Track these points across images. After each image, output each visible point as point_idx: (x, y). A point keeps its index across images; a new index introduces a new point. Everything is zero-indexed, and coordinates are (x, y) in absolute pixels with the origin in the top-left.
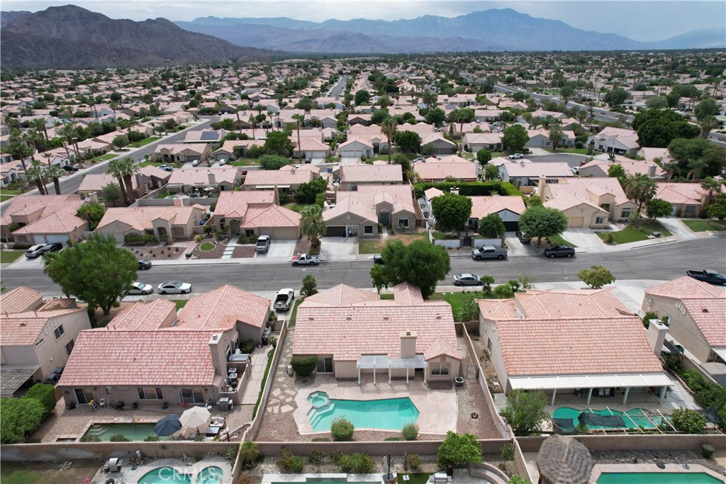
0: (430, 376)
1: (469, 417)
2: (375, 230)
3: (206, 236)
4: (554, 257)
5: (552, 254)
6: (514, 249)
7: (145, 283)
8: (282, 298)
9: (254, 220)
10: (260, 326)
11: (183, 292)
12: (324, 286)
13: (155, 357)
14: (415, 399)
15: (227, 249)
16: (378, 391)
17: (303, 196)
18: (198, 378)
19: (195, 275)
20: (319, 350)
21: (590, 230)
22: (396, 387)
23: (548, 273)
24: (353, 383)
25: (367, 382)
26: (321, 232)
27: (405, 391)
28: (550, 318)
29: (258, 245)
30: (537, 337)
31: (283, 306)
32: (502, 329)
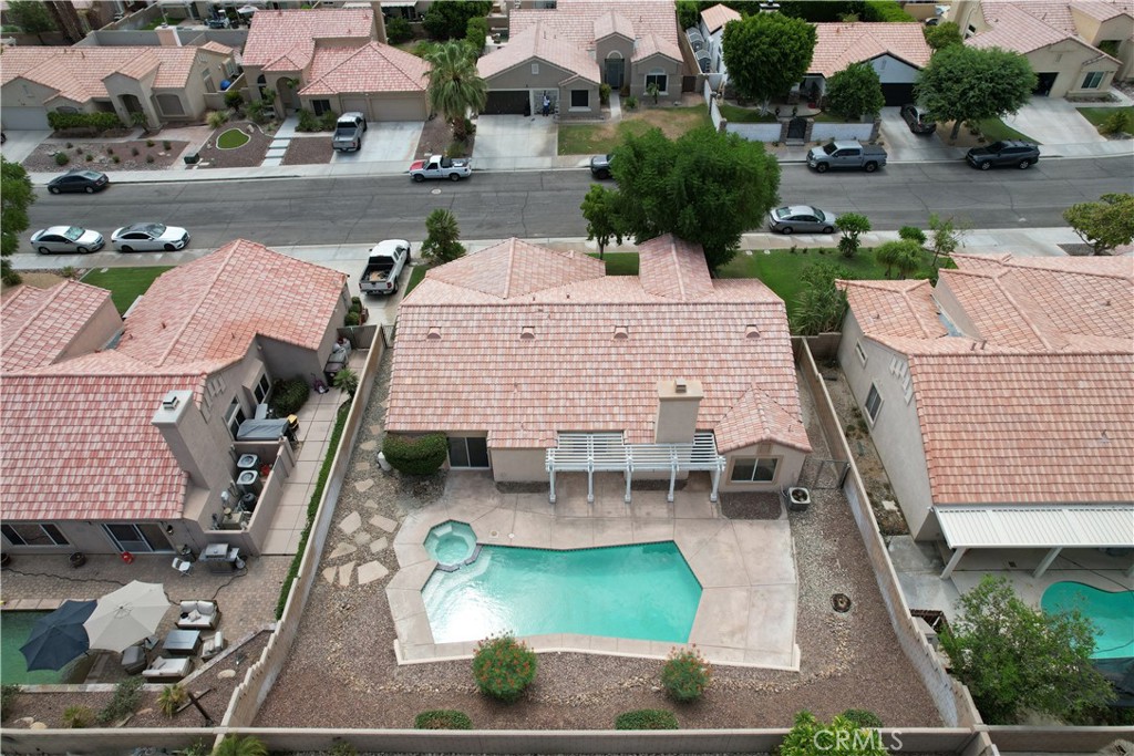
0: (727, 483)
1: (828, 607)
2: (594, 98)
3: (233, 115)
4: (991, 168)
5: (986, 161)
6: (897, 147)
7: (83, 228)
8: (380, 265)
9: (331, 78)
10: (316, 346)
11: (169, 248)
12: (477, 233)
13: (34, 447)
14: (688, 543)
15: (274, 144)
16: (598, 522)
17: (442, 24)
18: (144, 502)
19: (200, 206)
20: (451, 419)
21: (1066, 103)
22: (642, 511)
23: (979, 206)
24: (536, 496)
25: (570, 494)
26: (474, 103)
27: (667, 521)
28: (1050, 349)
29: (339, 134)
30: (1014, 401)
31: (382, 286)
32: (924, 378)
